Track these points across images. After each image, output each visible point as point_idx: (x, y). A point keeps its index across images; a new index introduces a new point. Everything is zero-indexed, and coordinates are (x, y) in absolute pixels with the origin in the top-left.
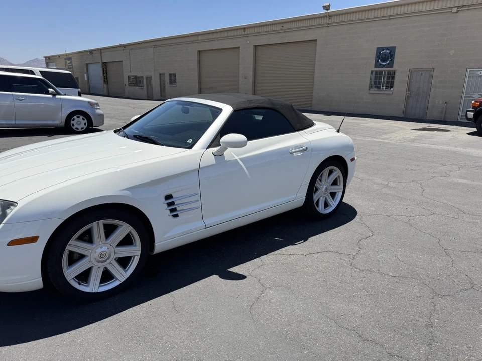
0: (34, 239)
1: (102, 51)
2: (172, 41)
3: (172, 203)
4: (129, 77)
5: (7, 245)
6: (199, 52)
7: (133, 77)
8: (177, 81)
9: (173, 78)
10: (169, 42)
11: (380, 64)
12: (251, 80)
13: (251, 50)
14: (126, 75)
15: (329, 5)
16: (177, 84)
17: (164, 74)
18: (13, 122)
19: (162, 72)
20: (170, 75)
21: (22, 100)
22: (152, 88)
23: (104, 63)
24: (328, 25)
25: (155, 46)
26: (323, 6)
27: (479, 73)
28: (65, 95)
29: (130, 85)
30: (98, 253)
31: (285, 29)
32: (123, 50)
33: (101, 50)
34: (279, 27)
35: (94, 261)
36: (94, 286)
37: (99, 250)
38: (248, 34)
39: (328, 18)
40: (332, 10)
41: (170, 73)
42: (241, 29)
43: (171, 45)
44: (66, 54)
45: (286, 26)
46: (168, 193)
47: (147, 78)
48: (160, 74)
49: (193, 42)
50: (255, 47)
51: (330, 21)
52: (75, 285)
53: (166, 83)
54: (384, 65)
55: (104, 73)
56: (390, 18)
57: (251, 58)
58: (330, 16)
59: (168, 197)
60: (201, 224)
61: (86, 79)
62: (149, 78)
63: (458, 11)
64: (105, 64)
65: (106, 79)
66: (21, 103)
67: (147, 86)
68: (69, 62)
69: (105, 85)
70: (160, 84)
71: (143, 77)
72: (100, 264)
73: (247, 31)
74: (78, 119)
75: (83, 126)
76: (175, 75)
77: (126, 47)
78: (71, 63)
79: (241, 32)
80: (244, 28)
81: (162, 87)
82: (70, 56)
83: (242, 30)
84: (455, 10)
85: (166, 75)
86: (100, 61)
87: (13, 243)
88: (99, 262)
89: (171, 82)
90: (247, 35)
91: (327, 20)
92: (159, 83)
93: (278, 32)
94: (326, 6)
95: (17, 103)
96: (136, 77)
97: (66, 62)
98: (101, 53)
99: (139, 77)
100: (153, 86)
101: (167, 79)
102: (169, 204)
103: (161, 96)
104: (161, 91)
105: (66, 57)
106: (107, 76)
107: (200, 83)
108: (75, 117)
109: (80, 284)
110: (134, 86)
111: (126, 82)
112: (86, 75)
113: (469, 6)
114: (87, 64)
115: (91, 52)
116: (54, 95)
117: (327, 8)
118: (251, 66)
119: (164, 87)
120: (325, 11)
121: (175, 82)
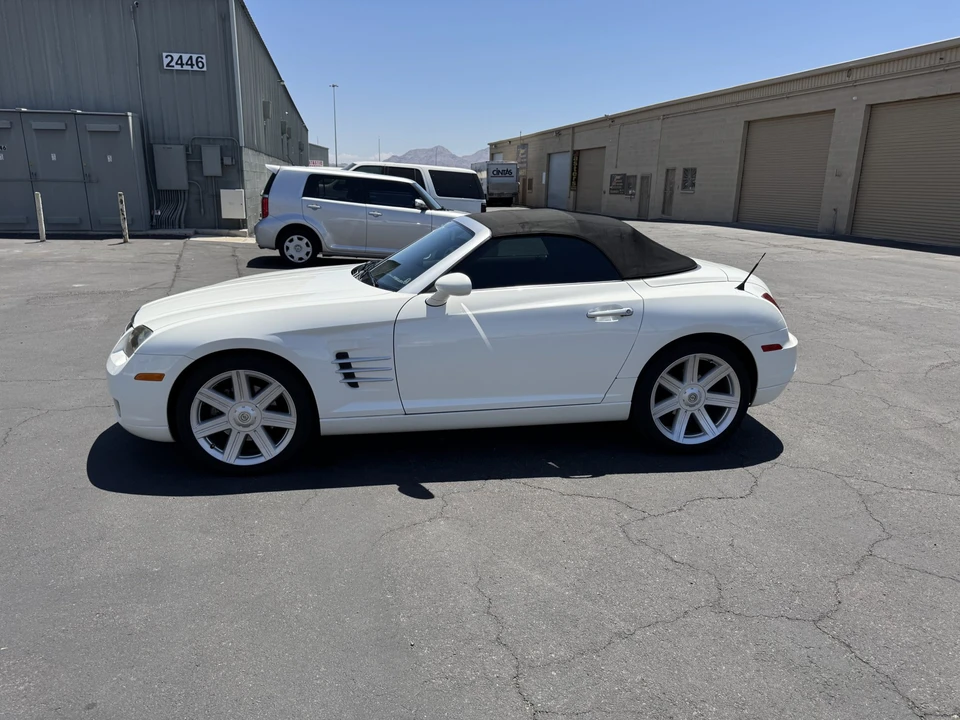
0: (159, 377)
1: (576, 130)
2: (698, 105)
3: (348, 366)
4: (612, 177)
5: (136, 378)
6: (749, 124)
7: (619, 177)
8: (697, 182)
9: (689, 178)
10: (693, 106)
12: (851, 180)
13: (860, 116)
14: (609, 171)
16: (697, 188)
17: (674, 170)
18: (363, 249)
19: (670, 165)
20: (686, 171)
21: (378, 216)
22: (649, 196)
23: (575, 152)
25: (665, 117)
28: (442, 209)
29: (614, 190)
30: (237, 414)
31: (946, 65)
32: (610, 126)
33: (573, 128)
34: (934, 60)
35: (232, 422)
36: (230, 456)
37: (240, 410)
38: (856, 81)
41: (686, 167)
42: (842, 70)
43: (694, 112)
44: (521, 138)
45: (951, 56)
46: (342, 349)
47: (642, 178)
48: (668, 170)
49: (737, 105)
50: (872, 107)
52: (205, 446)
53: (676, 187)
55: (573, 171)
57: (858, 134)
59: (341, 355)
60: (396, 406)
61: (544, 182)
62: (646, 179)
64: (577, 154)
65: (575, 180)
66: (379, 222)
67: (641, 194)
68: (522, 151)
69: (572, 192)
70: (665, 190)
71: (636, 176)
72: (241, 428)
73: (856, 75)
76: (694, 171)
77: (616, 121)
78: (526, 152)
79: (843, 77)
80: (848, 69)
81: (668, 195)
82: (526, 141)
83: (845, 74)
85: (677, 172)
86: (570, 149)
87: (141, 377)
88: (240, 425)
89: (684, 187)
90: (855, 84)
92: (663, 187)
93: (931, 71)
95: (372, 221)
96: (624, 177)
97: (518, 153)
98: (573, 133)
99: (629, 177)
100: (652, 192)
101: (678, 177)
102: (343, 366)
103: (663, 212)
104: (664, 203)
105: (519, 143)
106: (577, 177)
107: (741, 185)
109: (212, 447)
110: (619, 193)
111: (606, 186)
112: (544, 174)
114: (549, 155)
115: (558, 132)
116: (423, 209)
118: (856, 150)
119: (672, 190)
121: (693, 185)
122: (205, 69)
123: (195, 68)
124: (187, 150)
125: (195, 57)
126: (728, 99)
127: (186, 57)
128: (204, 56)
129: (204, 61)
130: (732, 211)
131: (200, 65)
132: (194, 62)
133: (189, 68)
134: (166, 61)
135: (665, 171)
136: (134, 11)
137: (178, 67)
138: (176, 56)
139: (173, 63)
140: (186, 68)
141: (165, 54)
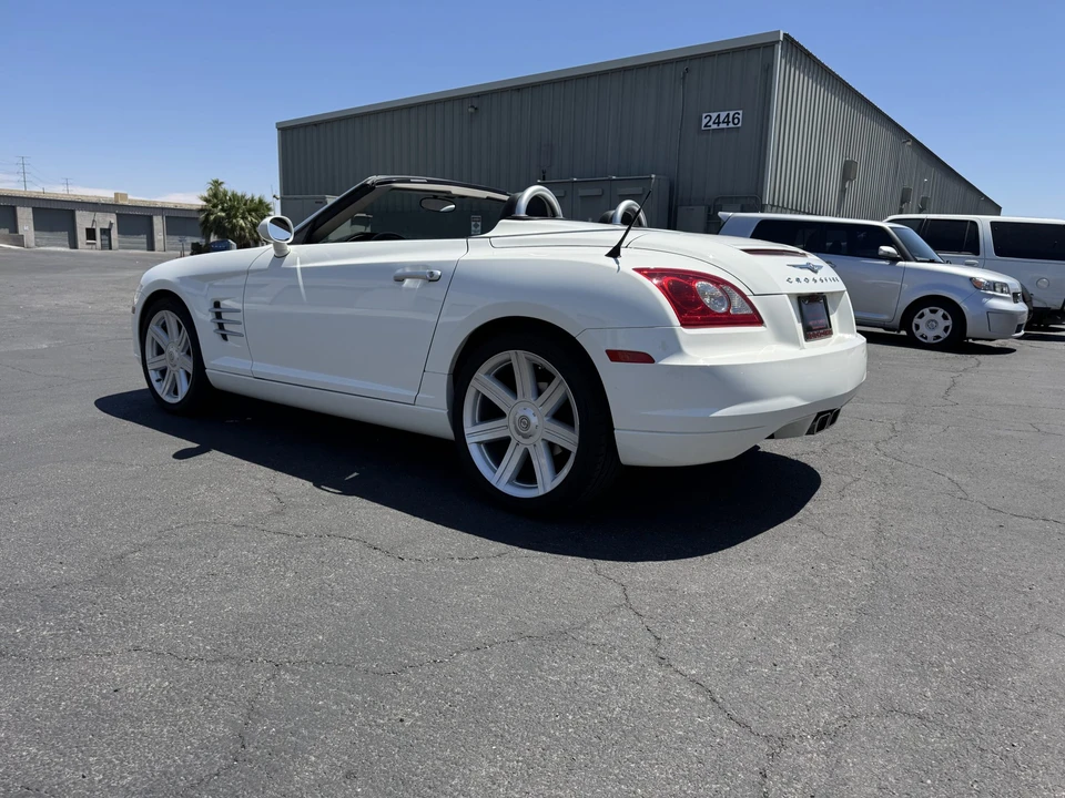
3: (220, 316)
35: (167, 360)
36: (164, 391)
37: (170, 350)
46: (216, 297)
59: (216, 304)
72: (171, 368)
74: (933, 316)
75: (939, 331)
88: (171, 364)
108: (926, 311)
122: (740, 125)
123: (731, 125)
124: (709, 211)
125: (732, 113)
127: (723, 115)
128: (741, 112)
129: (740, 117)
131: (736, 121)
132: (731, 120)
133: (724, 126)
134: (704, 121)
136: (684, 78)
137: (715, 126)
138: (714, 115)
139: (711, 123)
140: (723, 126)
141: (704, 115)
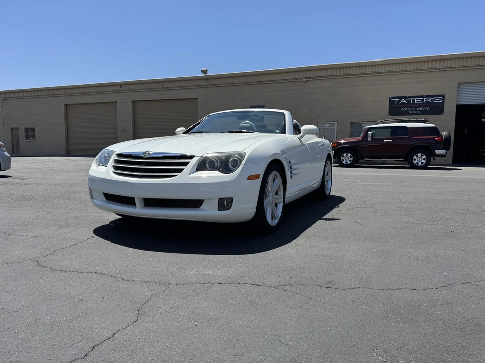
0: (257, 177)
2: (30, 94)
3: (291, 168)
6: (66, 106)
8: (36, 135)
9: (30, 133)
11: (254, 119)
12: (131, 133)
13: (130, 105)
15: (207, 70)
16: (37, 138)
17: (17, 128)
19: (14, 126)
20: (27, 129)
24: (206, 86)
25: (4, 99)
26: (202, 71)
27: (326, 125)
31: (165, 88)
34: (159, 85)
39: (205, 81)
40: (209, 74)
41: (26, 127)
42: (119, 85)
43: (28, 97)
45: (166, 85)
48: (12, 129)
49: (58, 96)
50: (134, 102)
51: (208, 84)
53: (21, 138)
54: (257, 120)
56: (257, 83)
57: (131, 113)
58: (208, 79)
59: (290, 162)
63: (306, 81)
70: (12, 139)
73: (124, 88)
76: (33, 130)
79: (118, 88)
80: (121, 85)
81: (15, 142)
84: (304, 80)
85: (20, 129)
87: (249, 178)
89: (27, 137)
90: (125, 91)
91: (204, 83)
92: (10, 138)
93: (158, 89)
94: (203, 70)
101: (22, 133)
103: (13, 152)
104: (13, 147)
107: (68, 137)
113: (313, 77)
117: (204, 72)
118: (131, 119)
119: (18, 142)
120: (203, 75)
121: (34, 136)
126: (51, 93)
130: (65, 150)
135: (10, 130)
